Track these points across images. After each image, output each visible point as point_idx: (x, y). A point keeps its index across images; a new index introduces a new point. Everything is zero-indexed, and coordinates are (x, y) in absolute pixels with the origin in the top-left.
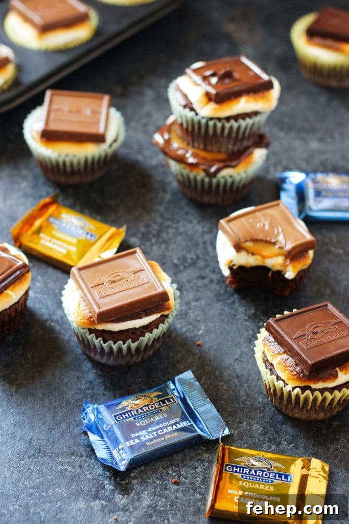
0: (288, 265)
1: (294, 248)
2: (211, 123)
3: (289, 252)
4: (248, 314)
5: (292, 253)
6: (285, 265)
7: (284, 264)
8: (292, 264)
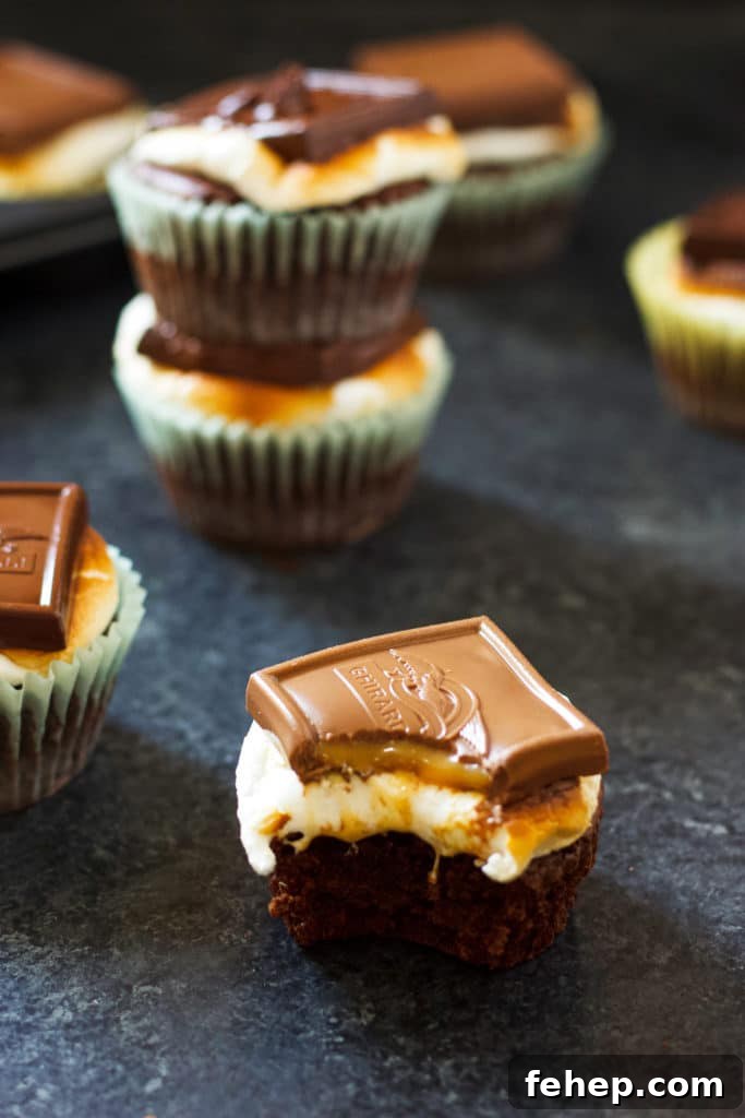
0: (494, 826)
1: (517, 761)
2: (312, 224)
3: (501, 774)
4: (343, 1027)
5: (512, 781)
6: (483, 829)
7: (481, 822)
8: (512, 823)
